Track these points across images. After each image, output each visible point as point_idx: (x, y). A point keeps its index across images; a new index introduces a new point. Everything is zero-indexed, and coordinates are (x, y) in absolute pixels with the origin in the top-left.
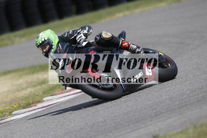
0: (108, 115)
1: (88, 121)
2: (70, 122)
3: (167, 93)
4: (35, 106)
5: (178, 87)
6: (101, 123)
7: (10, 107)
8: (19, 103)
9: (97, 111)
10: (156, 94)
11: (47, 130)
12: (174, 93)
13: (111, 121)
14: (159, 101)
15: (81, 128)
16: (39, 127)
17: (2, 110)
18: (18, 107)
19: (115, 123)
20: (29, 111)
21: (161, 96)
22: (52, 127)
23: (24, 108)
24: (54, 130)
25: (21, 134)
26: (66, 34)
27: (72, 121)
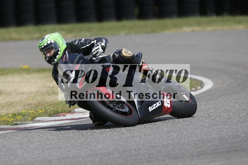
0: (144, 143)
1: (119, 146)
2: (98, 142)
3: (218, 131)
4: (64, 116)
5: (233, 127)
6: (133, 152)
7: (35, 111)
8: (45, 109)
9: (133, 136)
10: (205, 130)
11: (69, 147)
12: (226, 133)
13: (146, 151)
14: (207, 139)
15: (109, 153)
16: (61, 141)
17: (25, 112)
18: (44, 112)
19: (150, 155)
20: (55, 120)
21: (211, 134)
22: (77, 144)
23: (50, 115)
24: (78, 148)
25: (39, 145)
26: (77, 42)
27: (101, 141)
